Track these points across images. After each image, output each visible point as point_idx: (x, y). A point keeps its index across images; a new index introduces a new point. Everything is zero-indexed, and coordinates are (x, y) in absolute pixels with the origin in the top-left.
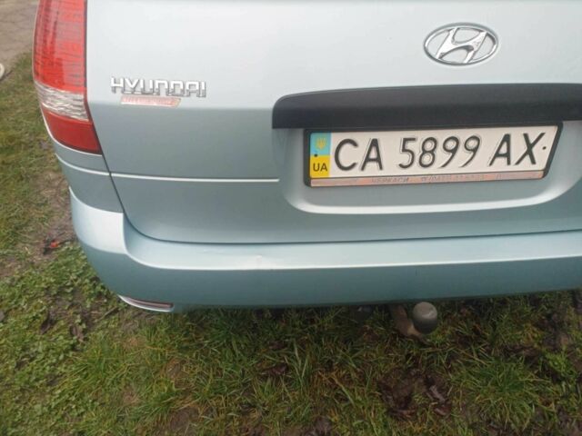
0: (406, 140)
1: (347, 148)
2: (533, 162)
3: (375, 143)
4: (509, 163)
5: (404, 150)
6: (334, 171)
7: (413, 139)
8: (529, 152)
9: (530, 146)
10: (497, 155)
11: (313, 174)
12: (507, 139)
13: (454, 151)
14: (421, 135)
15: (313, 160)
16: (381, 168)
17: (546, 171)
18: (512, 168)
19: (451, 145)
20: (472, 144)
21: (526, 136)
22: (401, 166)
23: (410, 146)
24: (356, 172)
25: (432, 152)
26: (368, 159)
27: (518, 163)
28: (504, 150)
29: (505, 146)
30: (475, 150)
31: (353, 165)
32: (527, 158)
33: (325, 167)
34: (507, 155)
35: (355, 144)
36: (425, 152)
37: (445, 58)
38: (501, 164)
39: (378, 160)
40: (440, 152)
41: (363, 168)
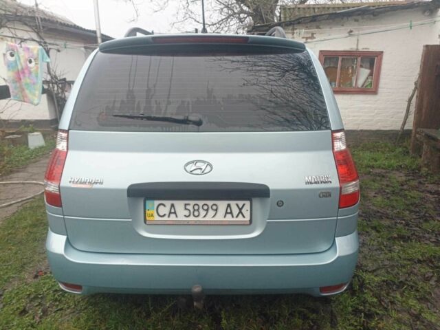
0: (186, 205)
1: (161, 207)
2: (244, 217)
3: (173, 205)
4: (233, 217)
5: (186, 209)
6: (157, 218)
7: (189, 204)
8: (240, 212)
9: (240, 210)
10: (226, 213)
11: (147, 218)
12: (229, 206)
13: (207, 210)
14: (192, 203)
15: (147, 212)
16: (177, 216)
17: (251, 221)
18: (235, 219)
19: (205, 207)
20: (215, 207)
21: (237, 205)
22: (185, 216)
23: (188, 207)
24: (166, 218)
25: (198, 210)
26: (170, 213)
27: (237, 217)
28: (229, 211)
29: (229, 209)
30: (216, 210)
31: (165, 215)
32: (240, 215)
33: (152, 215)
34: (231, 213)
35: (164, 205)
36: (195, 210)
37: (193, 172)
38: (229, 217)
39: (175, 213)
40: (201, 210)
41: (169, 216)
